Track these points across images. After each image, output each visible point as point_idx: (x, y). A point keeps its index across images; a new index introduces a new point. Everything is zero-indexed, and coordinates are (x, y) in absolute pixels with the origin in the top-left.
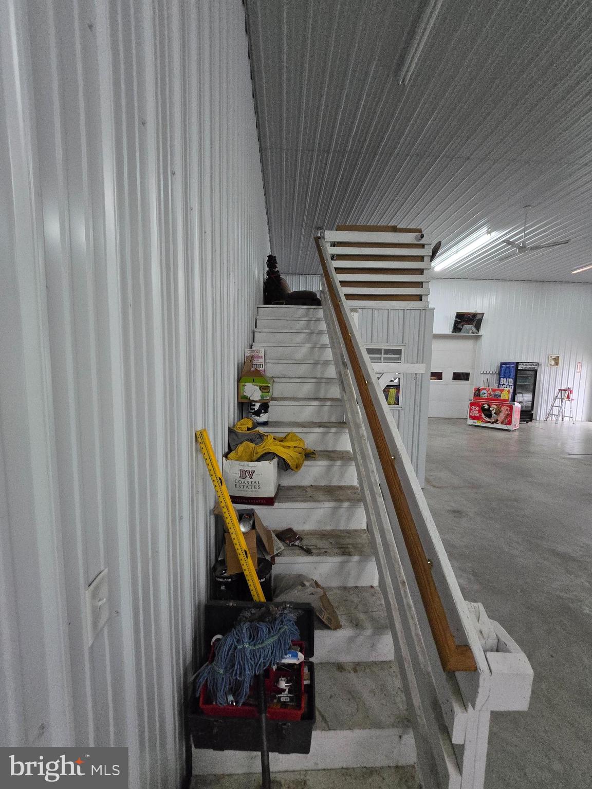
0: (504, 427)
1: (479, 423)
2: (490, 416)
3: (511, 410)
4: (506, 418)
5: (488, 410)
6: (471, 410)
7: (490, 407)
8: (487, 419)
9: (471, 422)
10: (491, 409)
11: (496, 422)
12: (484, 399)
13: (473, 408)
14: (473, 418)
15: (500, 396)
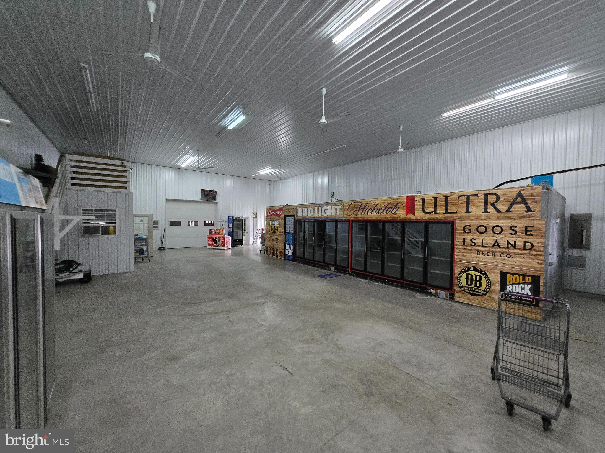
0: (222, 248)
1: (212, 247)
2: (216, 243)
3: (224, 239)
4: (222, 243)
5: (215, 240)
6: (208, 241)
7: (216, 238)
8: (215, 245)
9: (208, 247)
10: (216, 239)
11: (218, 246)
12: (213, 235)
13: (209, 239)
14: (209, 244)
15: (219, 233)
